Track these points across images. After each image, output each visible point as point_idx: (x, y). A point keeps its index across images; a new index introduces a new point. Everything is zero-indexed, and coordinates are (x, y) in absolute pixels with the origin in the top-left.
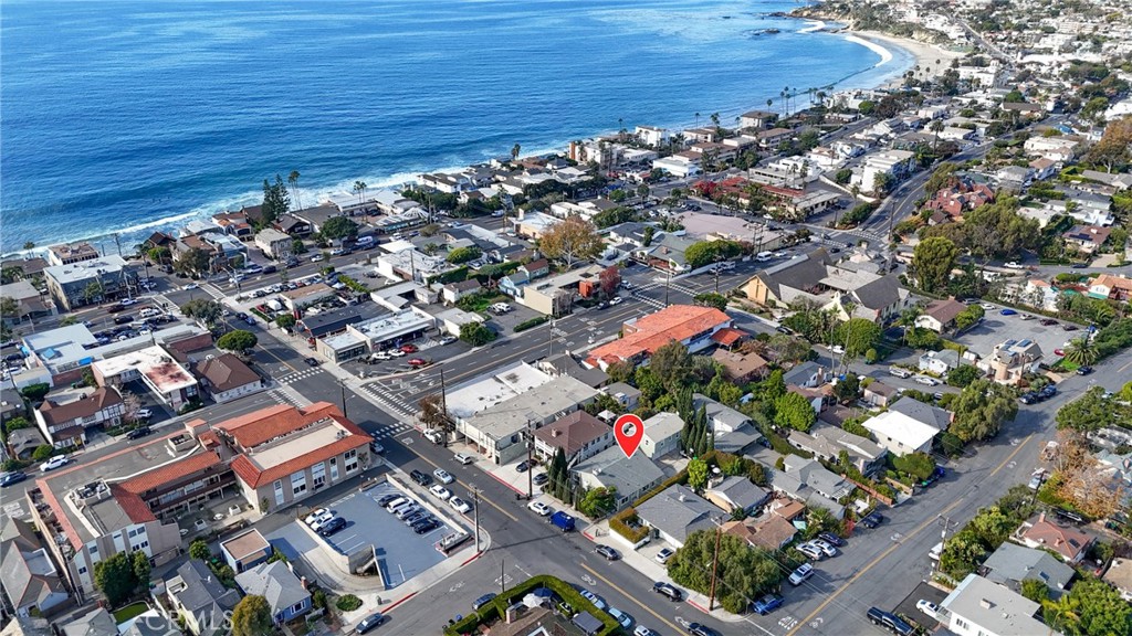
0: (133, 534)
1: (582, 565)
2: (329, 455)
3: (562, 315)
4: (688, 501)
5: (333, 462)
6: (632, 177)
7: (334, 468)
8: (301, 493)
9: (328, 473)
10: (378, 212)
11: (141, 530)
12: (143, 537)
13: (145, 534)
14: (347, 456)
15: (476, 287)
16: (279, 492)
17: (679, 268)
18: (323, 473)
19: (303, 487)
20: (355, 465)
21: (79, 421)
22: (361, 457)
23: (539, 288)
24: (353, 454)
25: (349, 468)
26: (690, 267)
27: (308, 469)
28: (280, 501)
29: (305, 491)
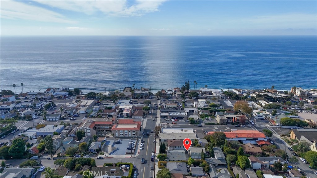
0: (88, 129)
1: (145, 168)
2: (129, 130)
3: (222, 124)
4: (180, 165)
5: (130, 132)
6: (307, 101)
7: (130, 133)
8: (121, 136)
9: (128, 134)
10: (212, 94)
11: (89, 129)
12: (89, 131)
13: (90, 130)
14: (133, 132)
15: (208, 112)
16: (117, 133)
17: (277, 124)
18: (127, 133)
19: (122, 135)
20: (135, 135)
21: (108, 113)
22: (137, 133)
23: (219, 116)
24: (135, 132)
25: (133, 135)
26: (282, 125)
27: (124, 131)
28: (117, 136)
29: (123, 136)
